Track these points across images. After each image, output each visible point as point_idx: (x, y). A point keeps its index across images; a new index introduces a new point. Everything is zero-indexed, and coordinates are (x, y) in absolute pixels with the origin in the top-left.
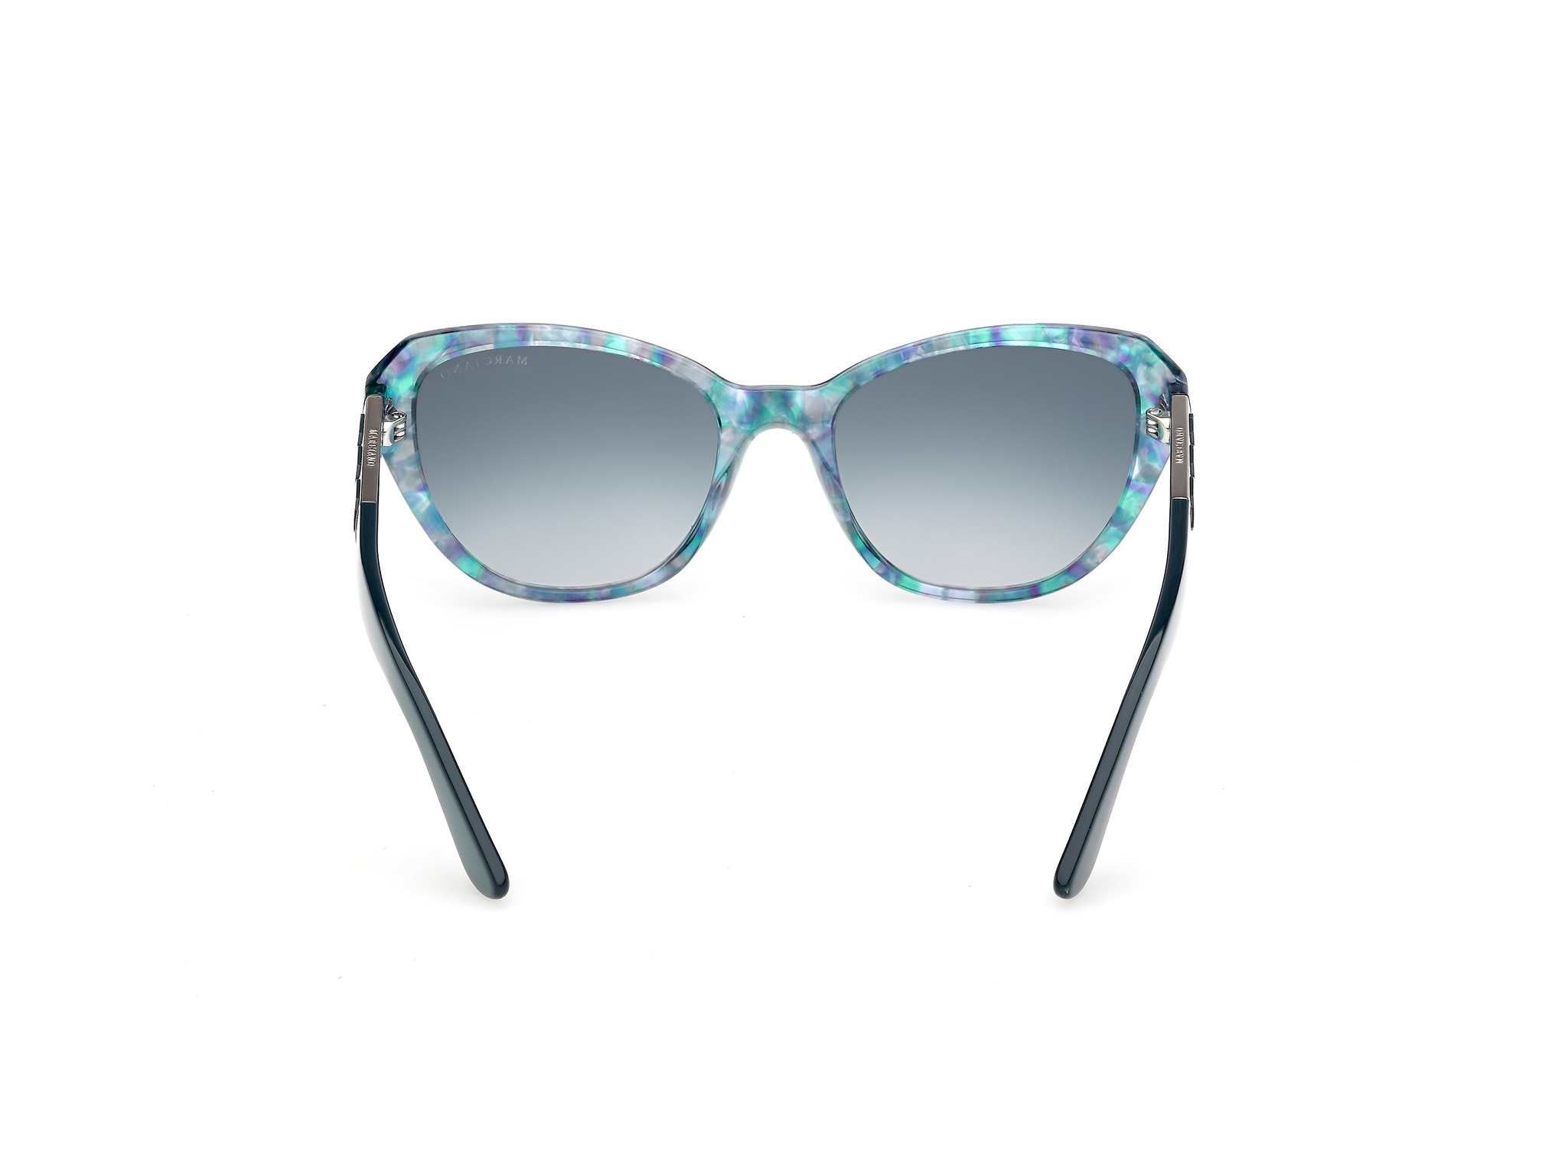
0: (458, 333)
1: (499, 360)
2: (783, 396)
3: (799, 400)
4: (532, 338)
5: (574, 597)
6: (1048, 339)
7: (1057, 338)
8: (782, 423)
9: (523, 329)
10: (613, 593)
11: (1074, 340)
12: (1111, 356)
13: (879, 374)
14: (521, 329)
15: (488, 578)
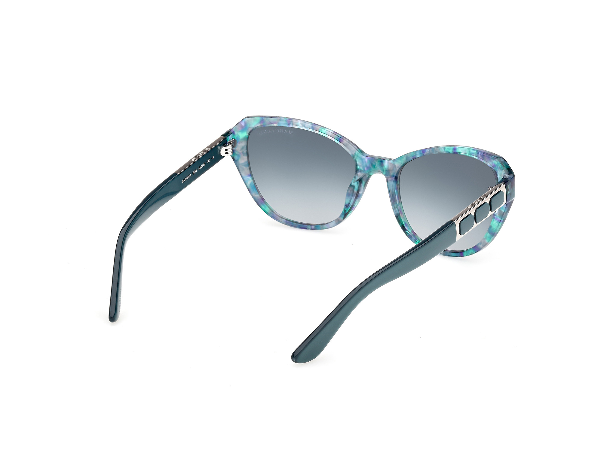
0: (266, 118)
1: (282, 131)
2: (381, 161)
3: (386, 164)
4: (291, 124)
5: (303, 226)
6: (470, 154)
7: (473, 154)
8: (379, 172)
9: (290, 120)
10: (317, 227)
11: (479, 155)
12: (489, 164)
13: (414, 158)
14: (289, 120)
15: (273, 215)
